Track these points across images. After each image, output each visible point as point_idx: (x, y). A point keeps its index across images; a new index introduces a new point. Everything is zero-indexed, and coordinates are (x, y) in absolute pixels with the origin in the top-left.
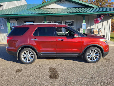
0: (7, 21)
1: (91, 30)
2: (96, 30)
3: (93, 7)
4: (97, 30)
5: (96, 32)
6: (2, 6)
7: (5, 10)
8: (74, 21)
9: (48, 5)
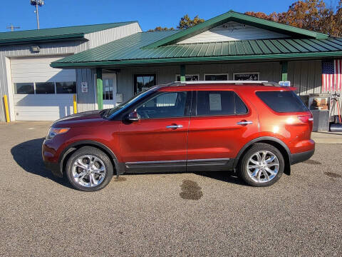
0: (95, 75)
1: (308, 99)
2: (324, 100)
3: (314, 38)
4: (327, 99)
5: (323, 105)
6: (87, 40)
7: (94, 49)
8: (258, 73)
9: (193, 34)
